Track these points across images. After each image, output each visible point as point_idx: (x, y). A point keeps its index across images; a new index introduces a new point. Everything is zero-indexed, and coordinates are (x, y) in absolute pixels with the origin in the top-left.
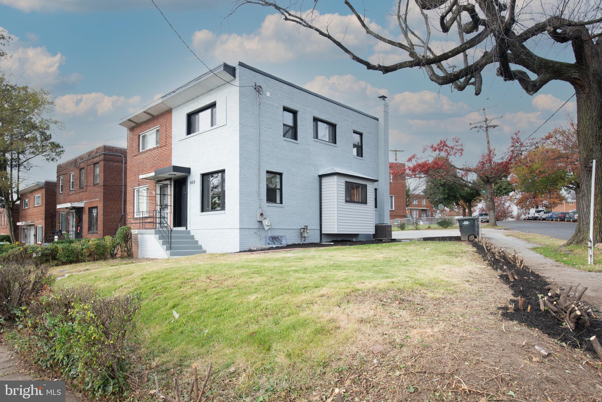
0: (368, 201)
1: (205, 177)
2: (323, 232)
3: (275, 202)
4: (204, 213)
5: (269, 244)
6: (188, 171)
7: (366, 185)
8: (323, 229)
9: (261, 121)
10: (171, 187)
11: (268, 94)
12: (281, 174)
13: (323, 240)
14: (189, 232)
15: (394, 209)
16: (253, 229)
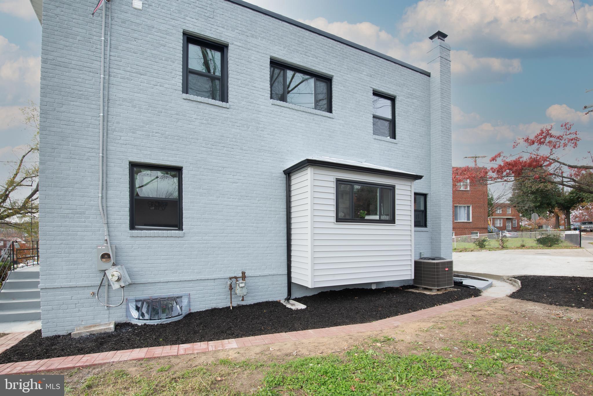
0: (397, 217)
2: (292, 280)
7: (394, 187)
8: (293, 275)
13: (295, 294)
15: (471, 221)
16: (86, 288)
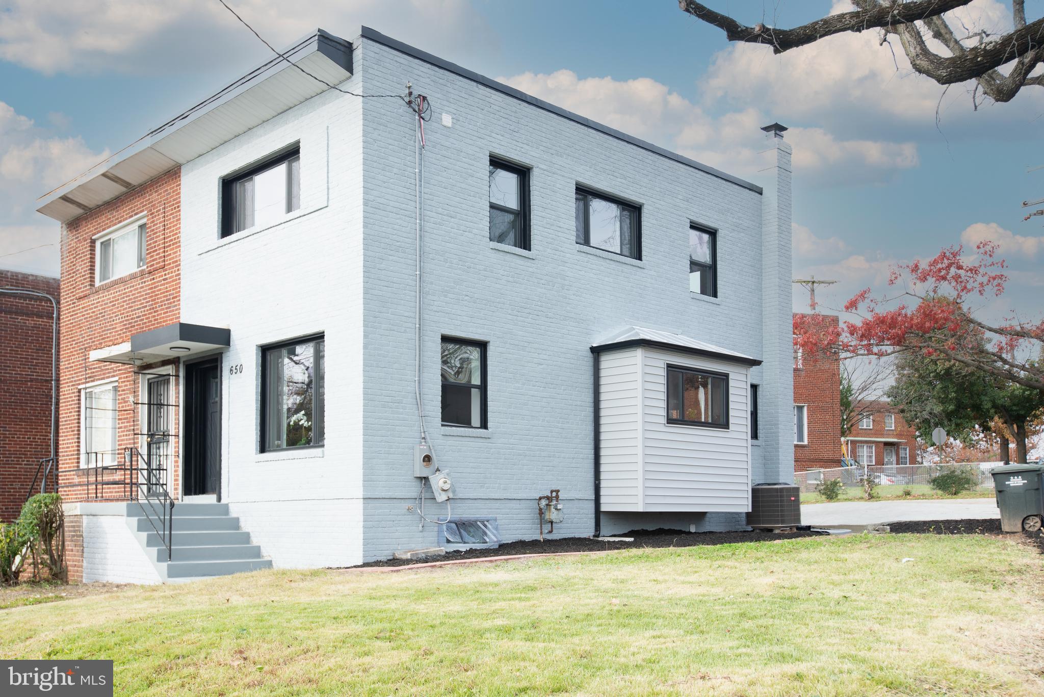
0: (731, 420)
1: (268, 352)
2: (604, 508)
3: (467, 423)
4: (266, 455)
5: (448, 541)
6: (223, 337)
7: (727, 375)
8: (603, 500)
9: (426, 196)
10: (177, 384)
11: (447, 120)
12: (483, 346)
13: (604, 530)
14: (226, 509)
15: (806, 442)
16: (403, 501)
